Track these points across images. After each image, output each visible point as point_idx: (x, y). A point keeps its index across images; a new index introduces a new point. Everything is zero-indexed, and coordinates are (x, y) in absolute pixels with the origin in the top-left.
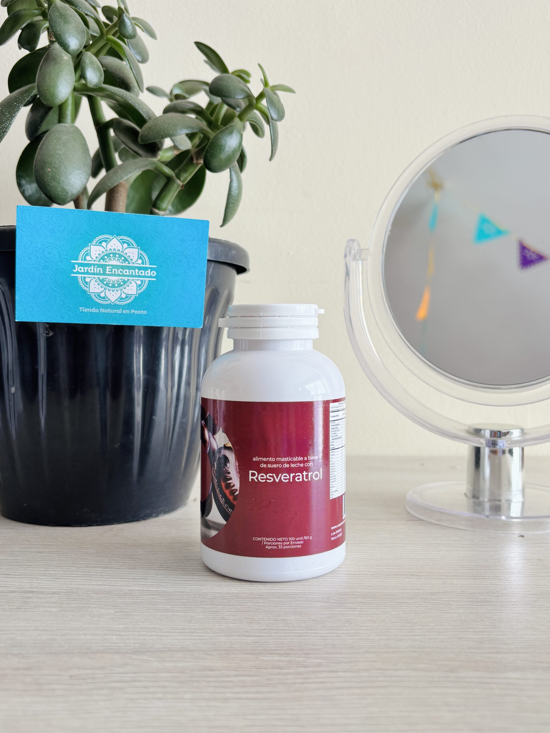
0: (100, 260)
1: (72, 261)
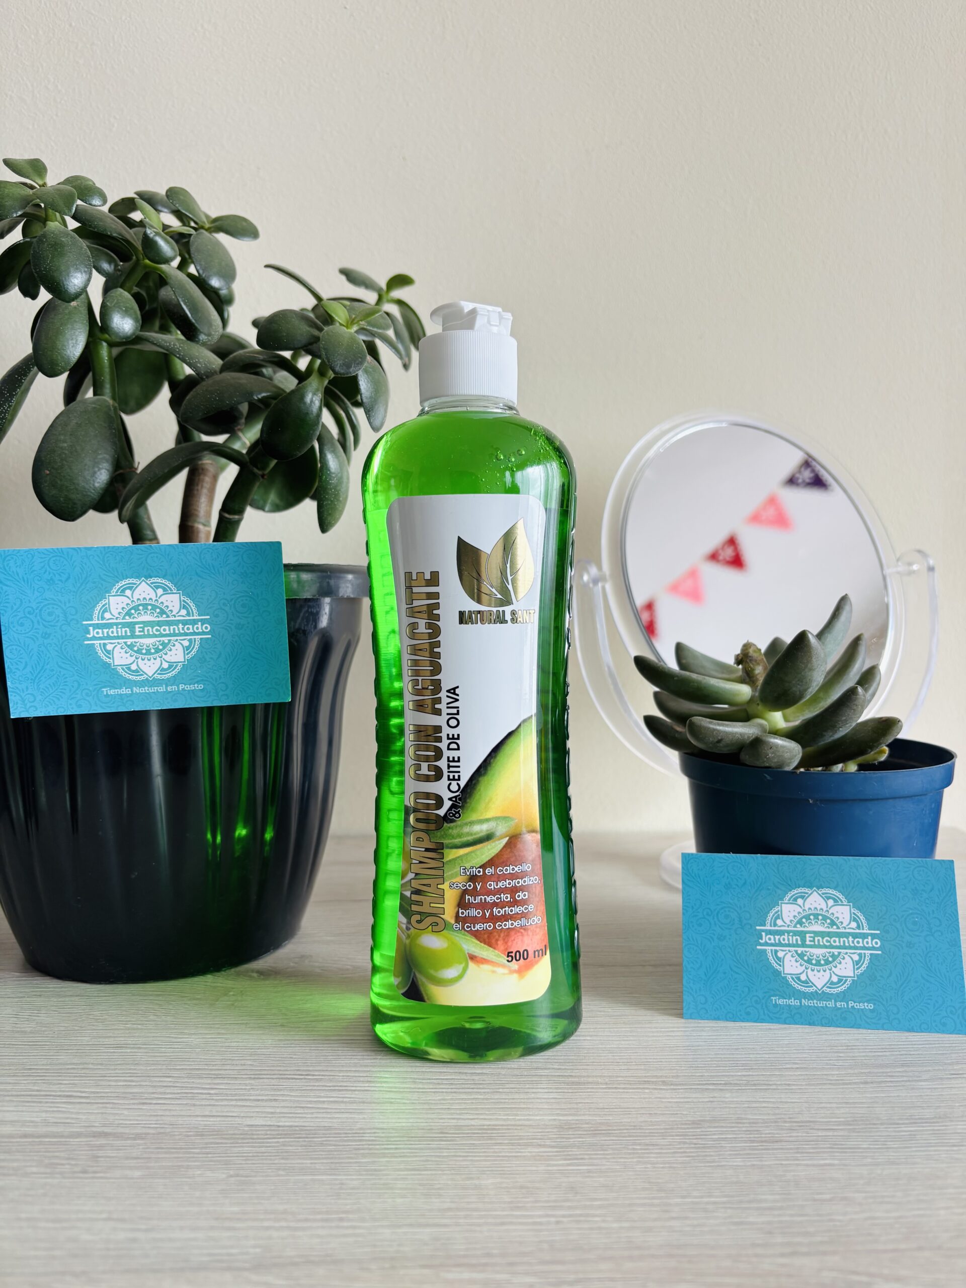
0: (125, 616)
1: (84, 623)
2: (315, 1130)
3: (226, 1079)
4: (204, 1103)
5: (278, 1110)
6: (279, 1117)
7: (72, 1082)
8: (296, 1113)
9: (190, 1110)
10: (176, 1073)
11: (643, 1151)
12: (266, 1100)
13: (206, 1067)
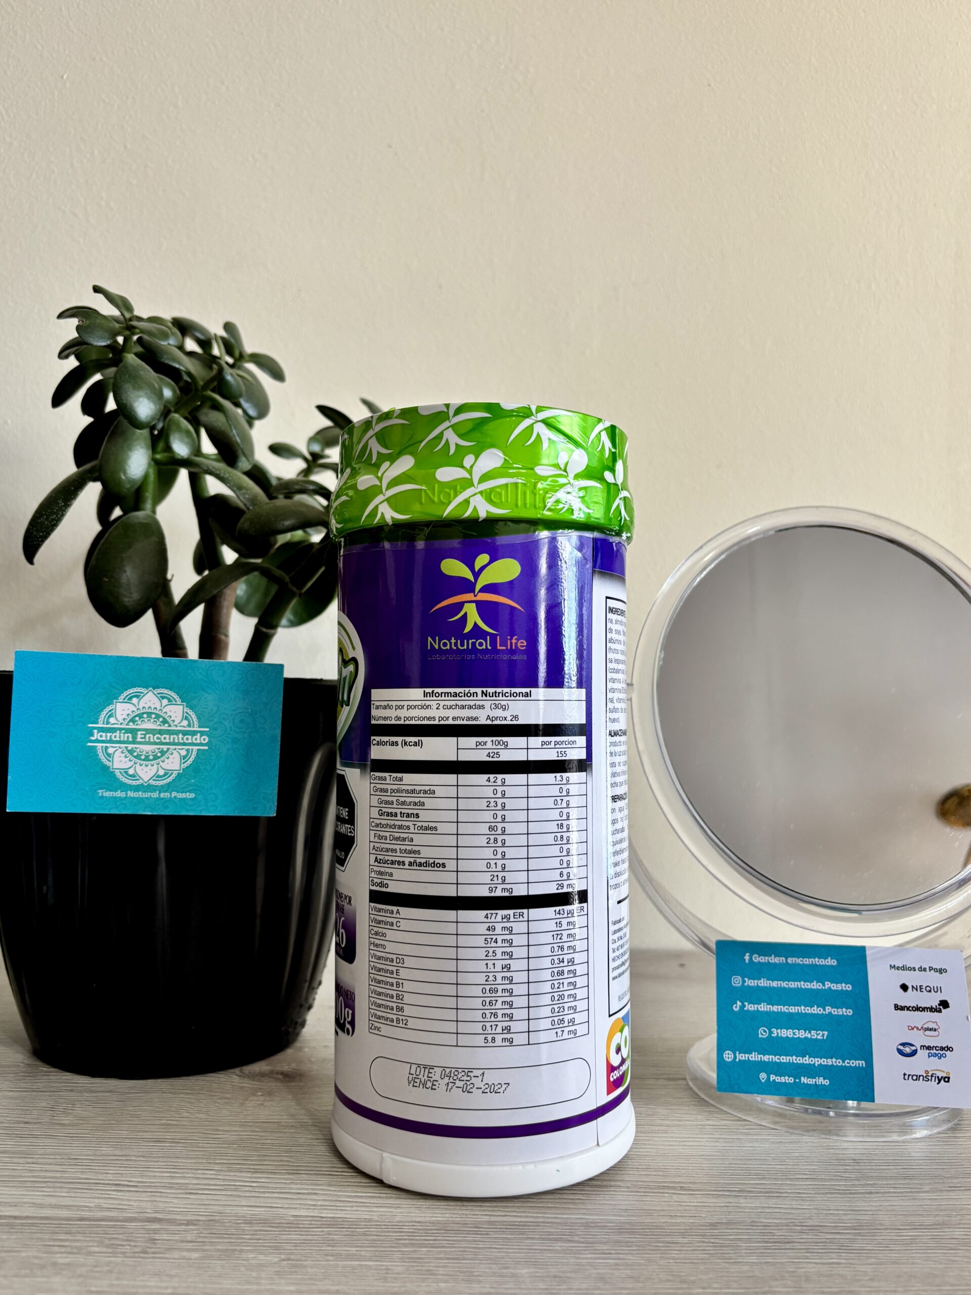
2: (356, 1221)
3: (265, 1174)
4: (247, 1195)
5: (319, 1203)
6: (320, 1209)
7: (117, 1172)
8: (337, 1206)
9: (236, 1200)
10: (217, 1167)
11: (666, 1248)
12: (308, 1194)
13: (245, 1162)
